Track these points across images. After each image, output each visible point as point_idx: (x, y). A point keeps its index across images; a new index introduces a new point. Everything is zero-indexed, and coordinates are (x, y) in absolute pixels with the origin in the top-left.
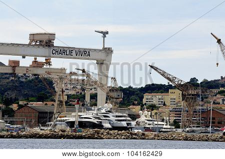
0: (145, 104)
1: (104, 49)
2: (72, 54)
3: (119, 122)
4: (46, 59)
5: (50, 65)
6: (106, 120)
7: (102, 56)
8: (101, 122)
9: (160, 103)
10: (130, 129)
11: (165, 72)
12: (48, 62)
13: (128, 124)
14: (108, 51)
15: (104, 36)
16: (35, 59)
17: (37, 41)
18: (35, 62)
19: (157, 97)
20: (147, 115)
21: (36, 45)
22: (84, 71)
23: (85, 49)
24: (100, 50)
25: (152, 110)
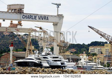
0: (90, 53)
1: (58, 15)
2: (36, 18)
3: (55, 62)
4: (18, 22)
5: (21, 25)
6: (45, 60)
7: (56, 20)
8: (41, 62)
9: (99, 52)
10: (64, 67)
11: (99, 31)
12: (20, 24)
13: (62, 64)
14: (61, 17)
15: (58, 7)
16: (12, 21)
17: (12, 10)
18: (11, 23)
19: (97, 48)
20: (85, 58)
21: (11, 12)
22: (41, 28)
23: (45, 15)
24: (55, 16)
25: (93, 56)
